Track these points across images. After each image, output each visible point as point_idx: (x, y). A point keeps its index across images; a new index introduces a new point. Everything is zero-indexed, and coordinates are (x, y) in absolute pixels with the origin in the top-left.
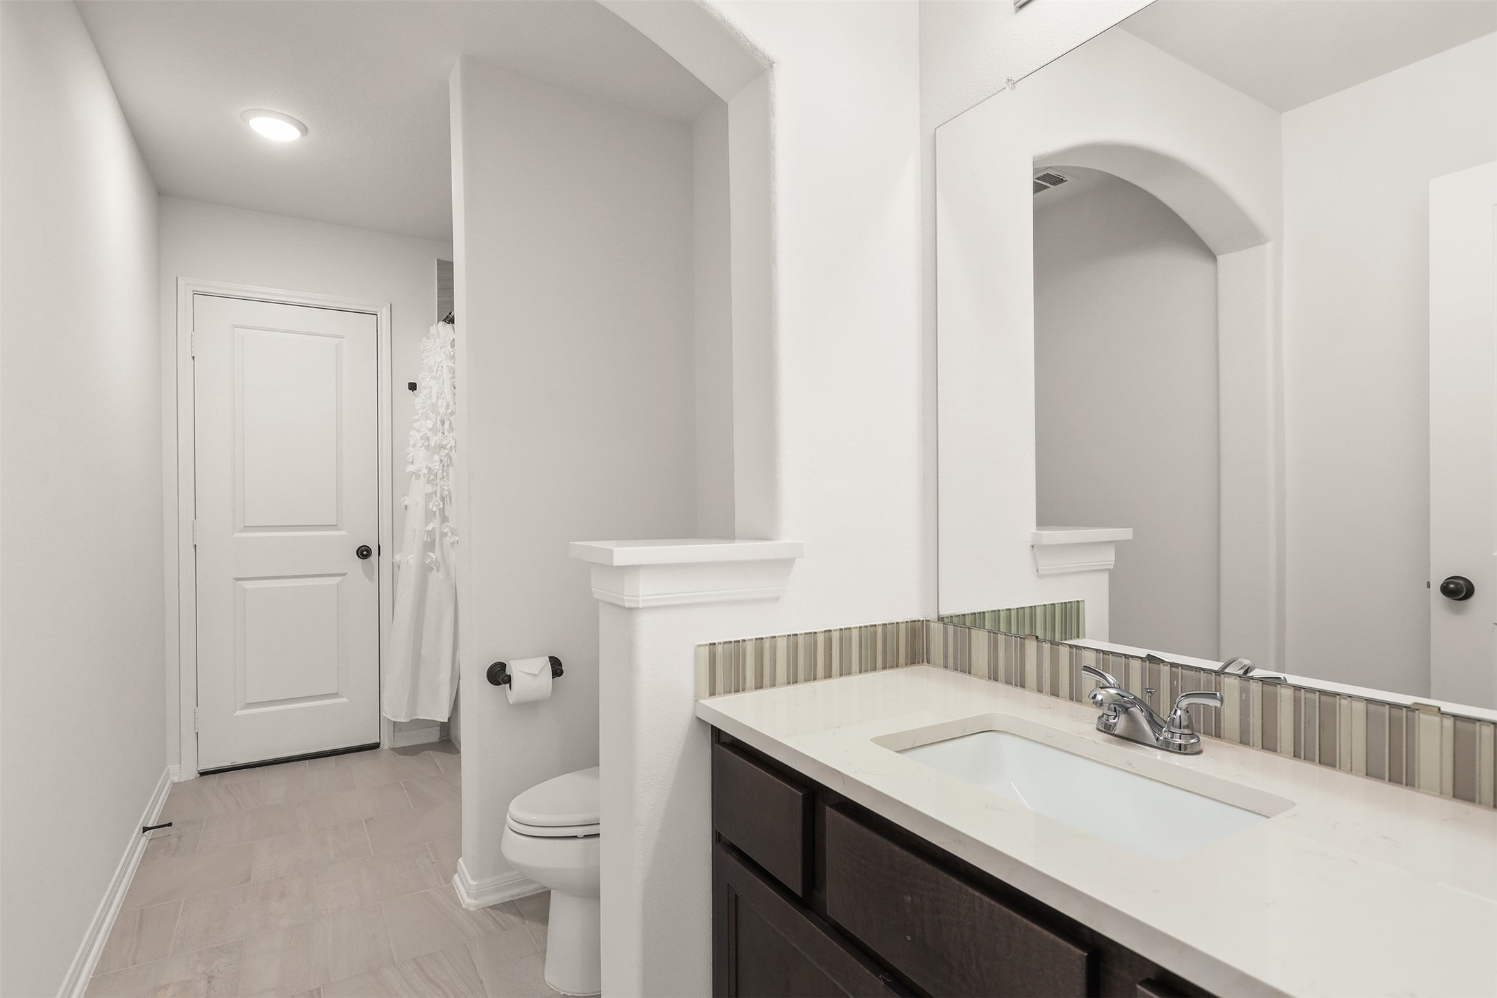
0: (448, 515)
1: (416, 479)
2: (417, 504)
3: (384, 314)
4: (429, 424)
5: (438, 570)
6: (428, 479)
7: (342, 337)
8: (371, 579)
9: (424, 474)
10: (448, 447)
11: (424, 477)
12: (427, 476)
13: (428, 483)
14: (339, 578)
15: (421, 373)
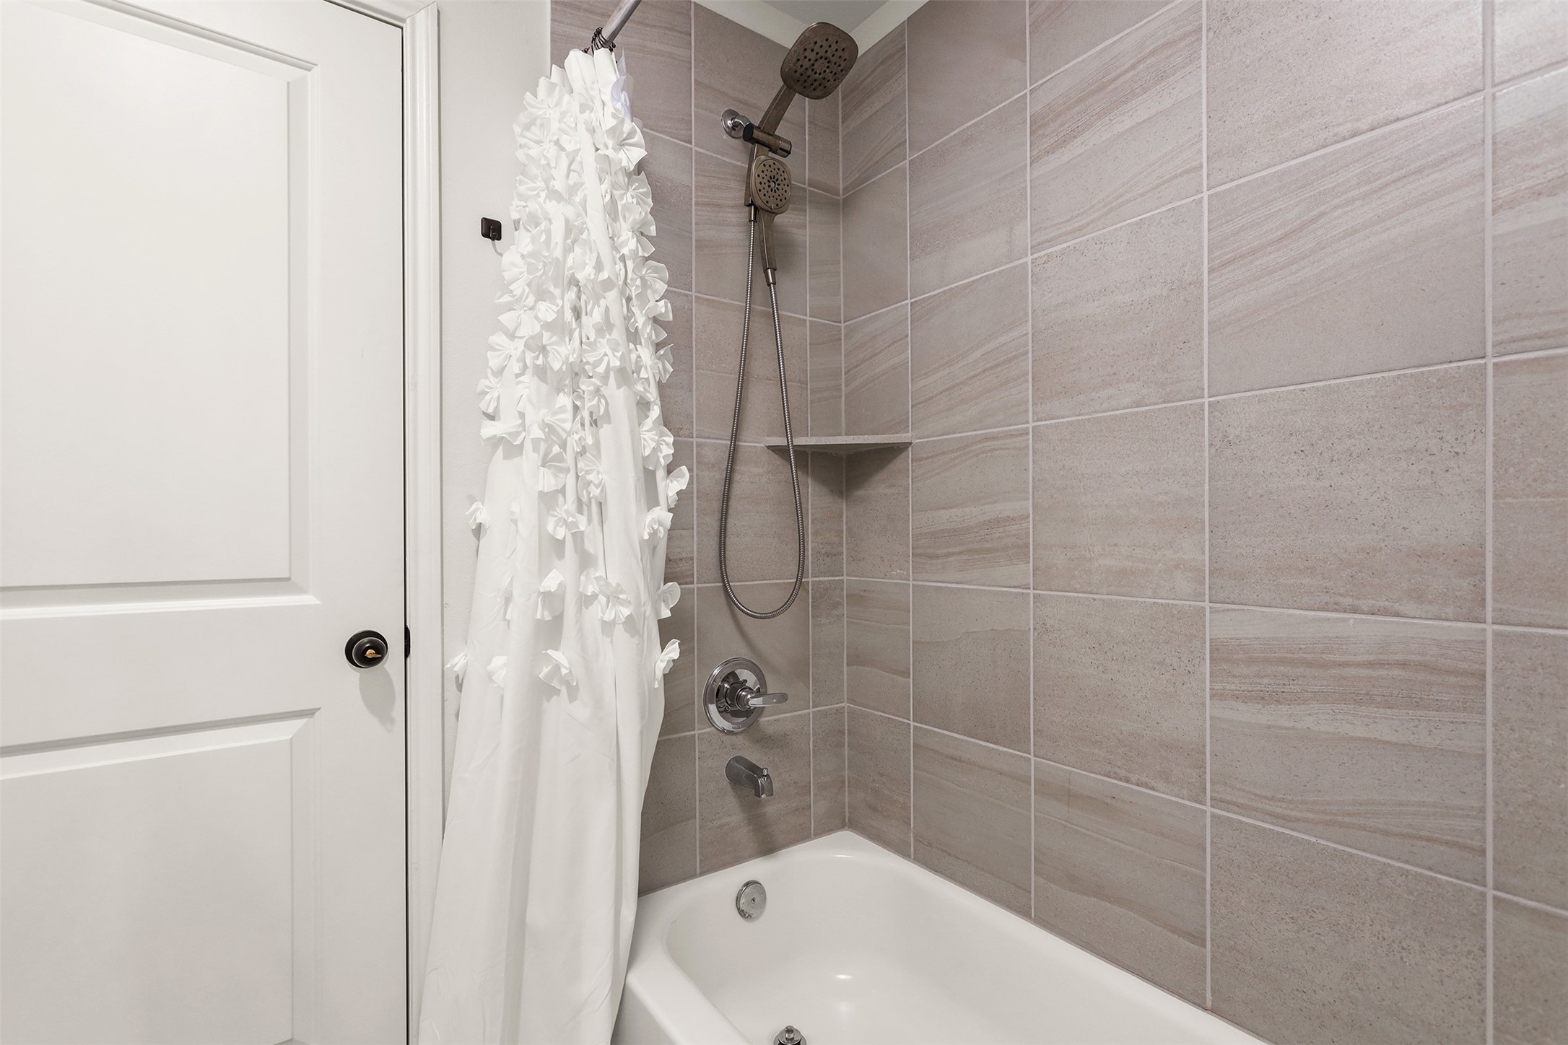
0: (591, 551)
1: (507, 456)
2: (515, 522)
3: (421, 29)
4: (547, 312)
5: (572, 697)
6: (546, 454)
7: (306, 66)
8: (385, 718)
9: (536, 442)
10: (601, 369)
11: (536, 450)
12: (543, 447)
13: (543, 466)
14: (300, 723)
15: (521, 183)
